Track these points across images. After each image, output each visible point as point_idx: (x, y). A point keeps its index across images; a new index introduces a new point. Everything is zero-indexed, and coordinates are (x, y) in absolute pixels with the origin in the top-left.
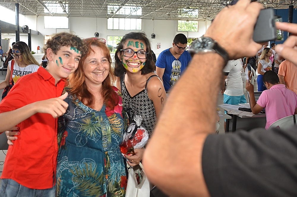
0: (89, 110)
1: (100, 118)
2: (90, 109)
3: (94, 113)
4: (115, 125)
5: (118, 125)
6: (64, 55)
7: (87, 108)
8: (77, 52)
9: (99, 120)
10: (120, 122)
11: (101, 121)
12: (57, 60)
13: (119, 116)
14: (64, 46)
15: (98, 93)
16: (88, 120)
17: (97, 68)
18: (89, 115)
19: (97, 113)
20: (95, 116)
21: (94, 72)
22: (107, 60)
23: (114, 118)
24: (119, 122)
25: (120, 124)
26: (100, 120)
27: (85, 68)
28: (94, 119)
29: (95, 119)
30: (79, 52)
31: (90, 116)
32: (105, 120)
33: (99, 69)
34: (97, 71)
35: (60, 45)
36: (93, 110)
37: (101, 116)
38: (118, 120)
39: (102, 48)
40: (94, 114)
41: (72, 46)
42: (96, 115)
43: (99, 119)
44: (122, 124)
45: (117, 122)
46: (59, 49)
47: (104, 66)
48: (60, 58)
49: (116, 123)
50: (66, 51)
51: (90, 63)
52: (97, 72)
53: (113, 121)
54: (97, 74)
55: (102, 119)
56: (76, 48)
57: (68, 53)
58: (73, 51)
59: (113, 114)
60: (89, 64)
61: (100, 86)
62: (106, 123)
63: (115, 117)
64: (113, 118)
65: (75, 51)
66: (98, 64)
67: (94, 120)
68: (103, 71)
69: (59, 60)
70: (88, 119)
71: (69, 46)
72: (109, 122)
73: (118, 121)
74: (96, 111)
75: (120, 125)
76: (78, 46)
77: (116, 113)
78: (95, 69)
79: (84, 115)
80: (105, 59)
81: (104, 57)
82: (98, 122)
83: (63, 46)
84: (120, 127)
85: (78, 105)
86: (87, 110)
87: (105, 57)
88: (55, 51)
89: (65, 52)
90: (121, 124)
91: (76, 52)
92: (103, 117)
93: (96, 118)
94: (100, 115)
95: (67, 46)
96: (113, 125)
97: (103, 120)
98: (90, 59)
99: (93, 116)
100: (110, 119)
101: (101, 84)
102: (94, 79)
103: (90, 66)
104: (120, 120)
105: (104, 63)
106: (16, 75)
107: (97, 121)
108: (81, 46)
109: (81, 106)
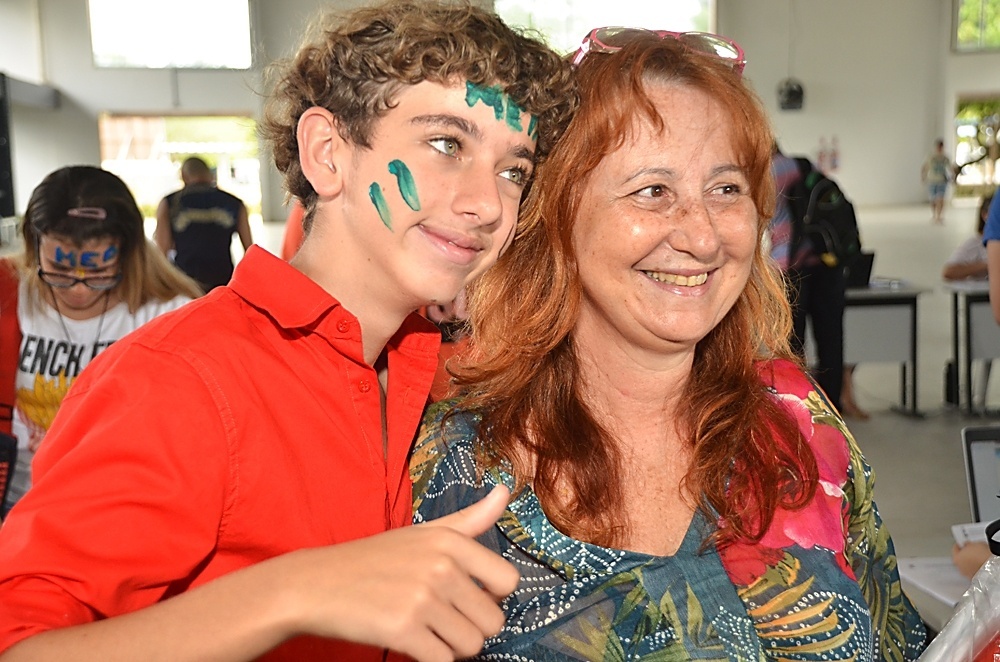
0: (595, 564)
1: (681, 605)
2: (606, 557)
3: (638, 572)
4: (804, 642)
5: (821, 637)
6: (428, 141)
7: (584, 551)
8: (514, 118)
9: (677, 623)
10: (834, 617)
11: (690, 628)
12: (374, 187)
13: (822, 572)
14: (425, 83)
15: (659, 420)
16: (595, 636)
17: (674, 240)
18: (598, 593)
19: (658, 573)
20: (646, 598)
21: (648, 264)
22: (745, 188)
23: (784, 594)
24: (827, 613)
25: (835, 633)
26: (684, 623)
27: (588, 231)
28: (635, 624)
29: (648, 619)
30: (525, 119)
31: (608, 606)
32: (725, 617)
33: (685, 247)
34: (668, 260)
35: (390, 76)
36: (625, 559)
37: (689, 590)
38: (816, 602)
39: (723, 101)
40: (636, 582)
41: (476, 80)
42: (647, 590)
43: (674, 615)
44: (853, 627)
45: (817, 620)
46: (382, 106)
47: (722, 229)
48: (399, 169)
49: (805, 630)
50: (441, 117)
51: (629, 201)
52: (673, 266)
53: (783, 614)
54: (663, 284)
55: (694, 613)
56: (506, 91)
57: (453, 131)
58: (481, 114)
59: (774, 557)
60: (616, 206)
61: (680, 366)
62: (732, 638)
63: (791, 581)
64: (779, 590)
65: (498, 111)
66: (685, 212)
67: (641, 629)
68: (709, 266)
69: (389, 183)
70: (598, 628)
71: (453, 78)
72: (752, 627)
73: (818, 610)
74: (648, 558)
75: (842, 639)
76: (520, 76)
77: (797, 551)
78: (658, 245)
79: (567, 600)
80: (736, 178)
81: (731, 168)
82: (670, 641)
83: (415, 81)
84: (838, 650)
85: (525, 535)
86: (583, 562)
87: (739, 168)
88: (357, 123)
89: (428, 118)
90: (846, 628)
91: (504, 121)
92: (700, 595)
93: (651, 608)
94: (678, 586)
95: (444, 82)
96: (782, 643)
97: (707, 621)
98: (627, 173)
99: (630, 597)
100: (761, 600)
101: (689, 357)
102: (645, 318)
103: (627, 219)
104: (837, 601)
105: (726, 207)
106: (42, 372)
107: (663, 627)
108: (538, 77)
109: (540, 538)
